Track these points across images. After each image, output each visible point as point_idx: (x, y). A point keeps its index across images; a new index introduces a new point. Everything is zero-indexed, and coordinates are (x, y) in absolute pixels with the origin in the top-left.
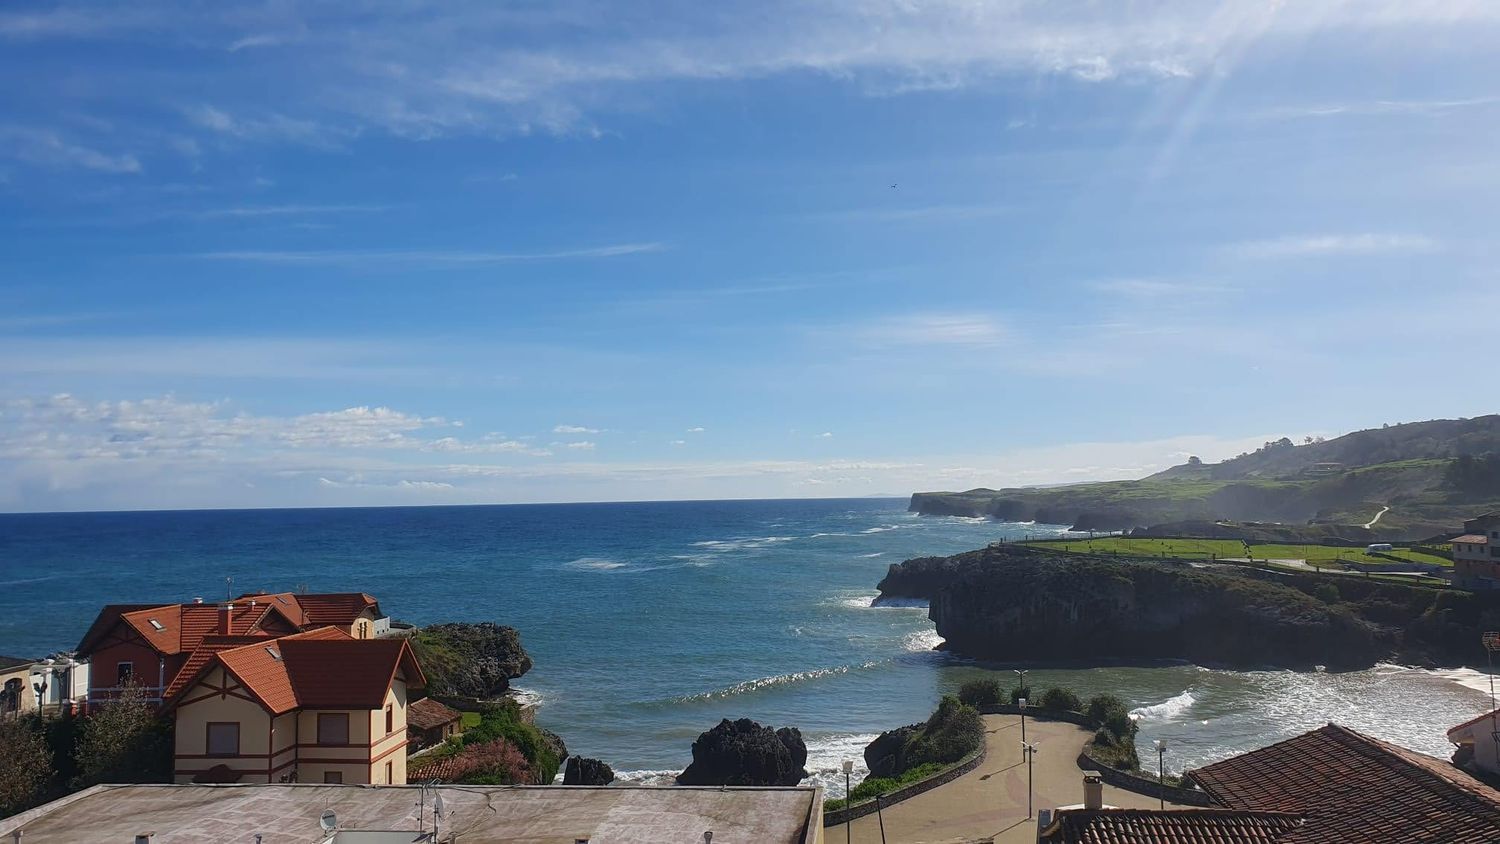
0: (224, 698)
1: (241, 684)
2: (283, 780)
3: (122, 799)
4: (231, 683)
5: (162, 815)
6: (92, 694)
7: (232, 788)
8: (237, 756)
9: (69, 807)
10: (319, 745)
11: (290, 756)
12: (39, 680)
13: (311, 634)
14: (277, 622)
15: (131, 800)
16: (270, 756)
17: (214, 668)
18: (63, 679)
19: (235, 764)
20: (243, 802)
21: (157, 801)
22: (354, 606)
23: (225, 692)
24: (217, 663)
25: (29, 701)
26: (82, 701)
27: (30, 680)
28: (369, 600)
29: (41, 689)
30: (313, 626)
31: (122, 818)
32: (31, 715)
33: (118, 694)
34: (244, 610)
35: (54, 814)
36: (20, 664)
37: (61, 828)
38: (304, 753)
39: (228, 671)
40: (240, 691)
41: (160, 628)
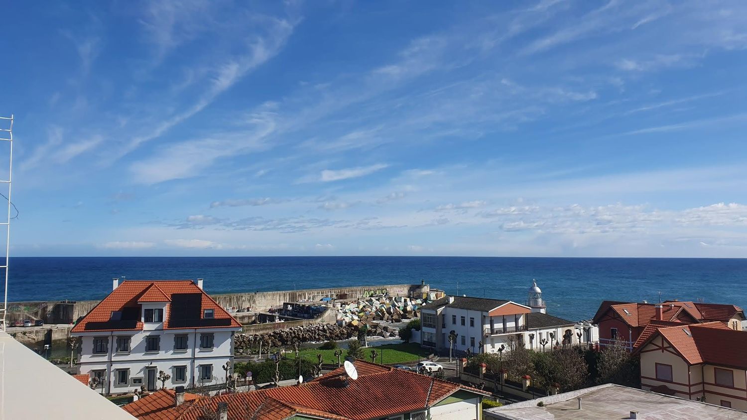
0: (663, 352)
1: (671, 346)
2: (698, 400)
3: (621, 392)
4: (666, 345)
5: (640, 404)
6: (600, 341)
7: (673, 399)
8: (671, 382)
9: (598, 391)
10: (716, 385)
11: (700, 388)
12: (578, 331)
13: (707, 324)
14: (686, 317)
15: (625, 394)
16: (689, 386)
17: (657, 336)
18: (587, 331)
19: (671, 386)
20: (680, 407)
21: (636, 397)
22: (729, 312)
23: (663, 349)
24: (658, 334)
25: (575, 340)
26: (596, 343)
27: (575, 331)
28: (738, 309)
29: (579, 336)
30: (705, 320)
31: (622, 401)
32: (577, 347)
33: (613, 343)
34: (668, 309)
35: (592, 393)
36: (570, 323)
37: (596, 400)
38: (708, 388)
39: (664, 338)
40: (671, 349)
41: (629, 314)
